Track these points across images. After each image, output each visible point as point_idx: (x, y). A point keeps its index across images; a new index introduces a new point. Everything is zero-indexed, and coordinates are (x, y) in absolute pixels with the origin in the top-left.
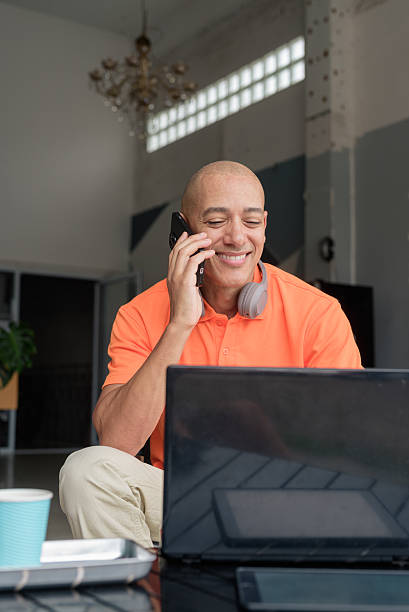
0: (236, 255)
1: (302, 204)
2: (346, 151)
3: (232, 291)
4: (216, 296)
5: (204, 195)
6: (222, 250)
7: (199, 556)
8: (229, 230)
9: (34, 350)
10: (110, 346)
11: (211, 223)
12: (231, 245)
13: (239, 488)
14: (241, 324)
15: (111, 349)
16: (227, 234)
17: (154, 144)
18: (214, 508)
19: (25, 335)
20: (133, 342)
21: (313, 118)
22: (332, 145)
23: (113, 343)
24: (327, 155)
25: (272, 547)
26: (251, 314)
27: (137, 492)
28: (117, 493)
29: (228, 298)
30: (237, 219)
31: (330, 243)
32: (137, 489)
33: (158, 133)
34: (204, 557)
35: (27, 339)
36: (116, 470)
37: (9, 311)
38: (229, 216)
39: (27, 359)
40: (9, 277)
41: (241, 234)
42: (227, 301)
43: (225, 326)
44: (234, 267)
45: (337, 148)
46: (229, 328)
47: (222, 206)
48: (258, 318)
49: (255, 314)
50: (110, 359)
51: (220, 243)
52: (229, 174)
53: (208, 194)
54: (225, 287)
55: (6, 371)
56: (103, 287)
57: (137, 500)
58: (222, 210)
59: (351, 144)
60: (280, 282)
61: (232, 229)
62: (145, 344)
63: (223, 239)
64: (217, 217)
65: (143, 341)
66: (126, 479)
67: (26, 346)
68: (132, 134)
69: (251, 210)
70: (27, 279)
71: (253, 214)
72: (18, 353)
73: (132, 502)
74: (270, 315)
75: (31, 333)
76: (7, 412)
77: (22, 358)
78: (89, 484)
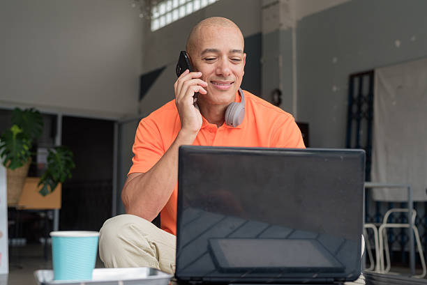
0: (224, 83)
1: (260, 66)
2: (290, 29)
3: (221, 108)
4: (209, 111)
5: (202, 40)
6: (214, 80)
7: (201, 279)
8: (219, 65)
9: (73, 166)
10: (134, 146)
11: (207, 59)
12: (221, 75)
13: (227, 237)
14: (226, 131)
15: (135, 149)
16: (218, 68)
17: (156, 26)
18: (210, 251)
19: (66, 155)
20: (151, 143)
21: (267, 7)
22: (281, 25)
23: (137, 144)
24: (277, 32)
25: (251, 273)
26: (234, 124)
27: (153, 246)
28: (140, 246)
29: (218, 113)
30: (225, 57)
31: (279, 93)
32: (154, 244)
33: (159, 18)
34: (205, 279)
35: (69, 159)
36: (139, 231)
37: (54, 142)
38: (219, 55)
39: (68, 171)
40: (53, 118)
41: (228, 67)
42: (217, 115)
43: (215, 132)
44: (222, 91)
45: (284, 28)
46: (218, 133)
47: (214, 48)
48: (238, 127)
49: (237, 124)
50: (134, 155)
51: (213, 75)
52: (220, 26)
53: (205, 40)
54: (216, 105)
55: (54, 181)
56: (120, 125)
57: (154, 251)
58: (214, 51)
59: (293, 25)
60: (254, 103)
61: (222, 65)
62: (159, 145)
63: (215, 71)
64: (212, 55)
65: (158, 143)
66: (146, 237)
67: (68, 163)
68: (141, 16)
69: (234, 51)
70: (66, 119)
71: (236, 54)
72: (62, 168)
73: (150, 253)
74: (246, 126)
75: (71, 154)
76: (53, 210)
77: (65, 171)
78: (120, 240)
